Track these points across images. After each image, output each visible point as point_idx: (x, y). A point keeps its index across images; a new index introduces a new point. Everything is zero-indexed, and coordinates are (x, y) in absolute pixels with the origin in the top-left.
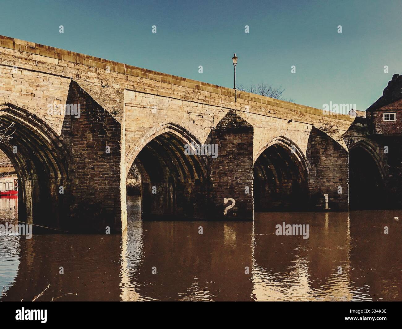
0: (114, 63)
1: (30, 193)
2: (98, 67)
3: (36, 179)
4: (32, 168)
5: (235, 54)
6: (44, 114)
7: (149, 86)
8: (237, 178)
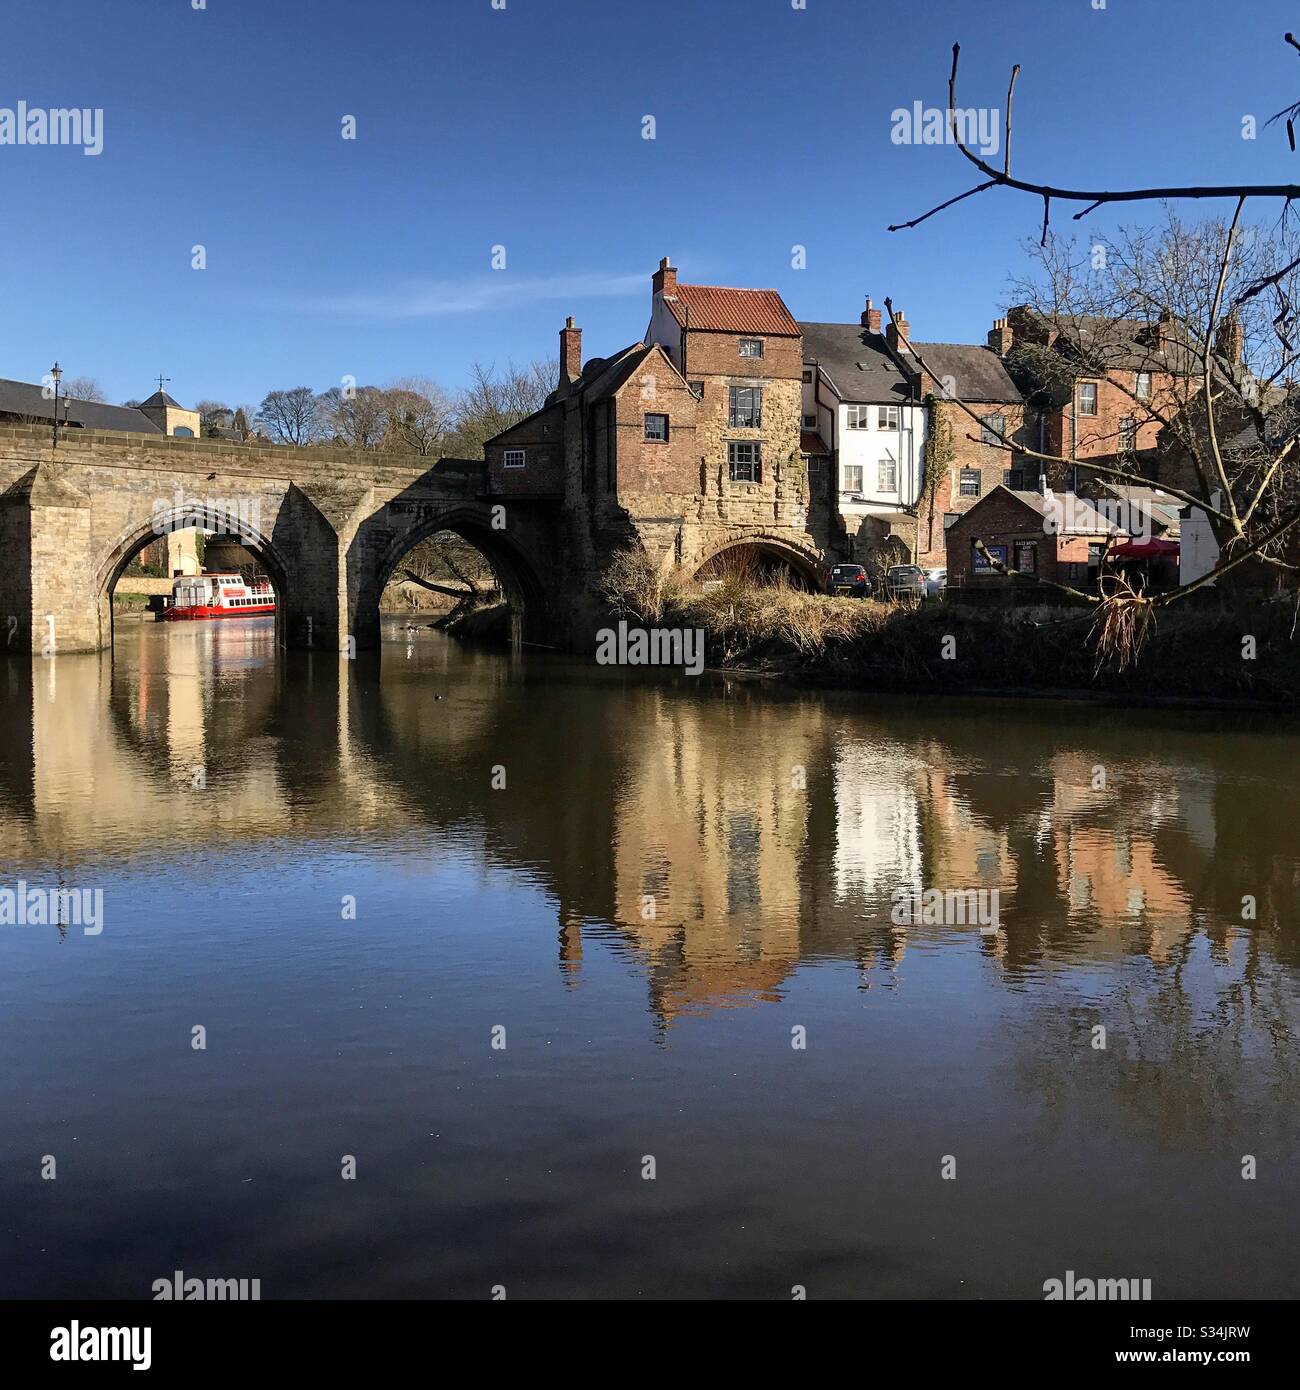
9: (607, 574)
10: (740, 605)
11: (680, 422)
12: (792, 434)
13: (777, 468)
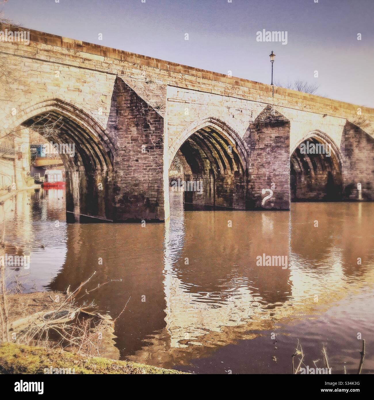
0: (158, 60)
1: (77, 184)
2: (142, 64)
3: (83, 171)
4: (79, 160)
5: (272, 52)
6: (90, 109)
7: (191, 82)
8: (274, 170)
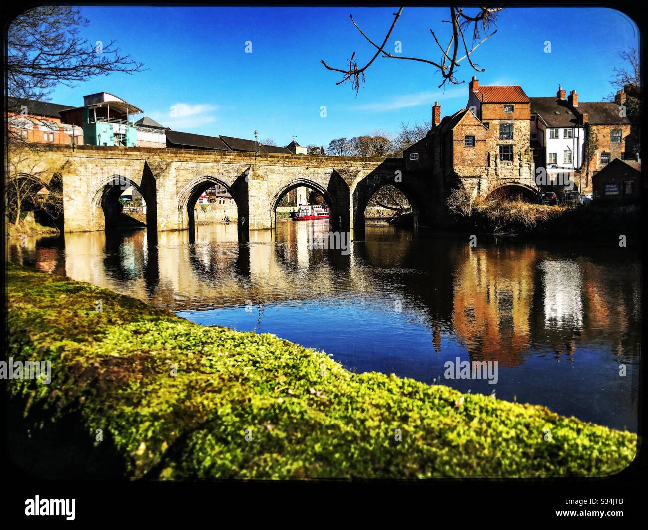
2: (160, 153)
9: (449, 199)
10: (502, 209)
11: (479, 139)
12: (526, 141)
13: (520, 155)
